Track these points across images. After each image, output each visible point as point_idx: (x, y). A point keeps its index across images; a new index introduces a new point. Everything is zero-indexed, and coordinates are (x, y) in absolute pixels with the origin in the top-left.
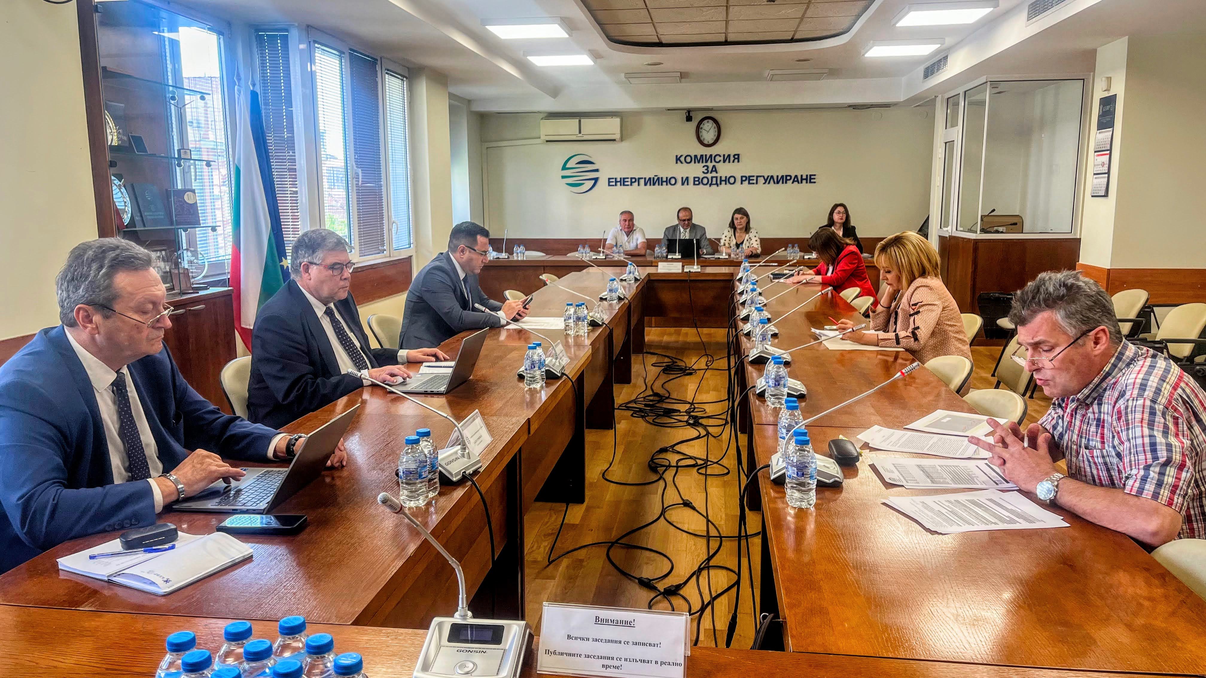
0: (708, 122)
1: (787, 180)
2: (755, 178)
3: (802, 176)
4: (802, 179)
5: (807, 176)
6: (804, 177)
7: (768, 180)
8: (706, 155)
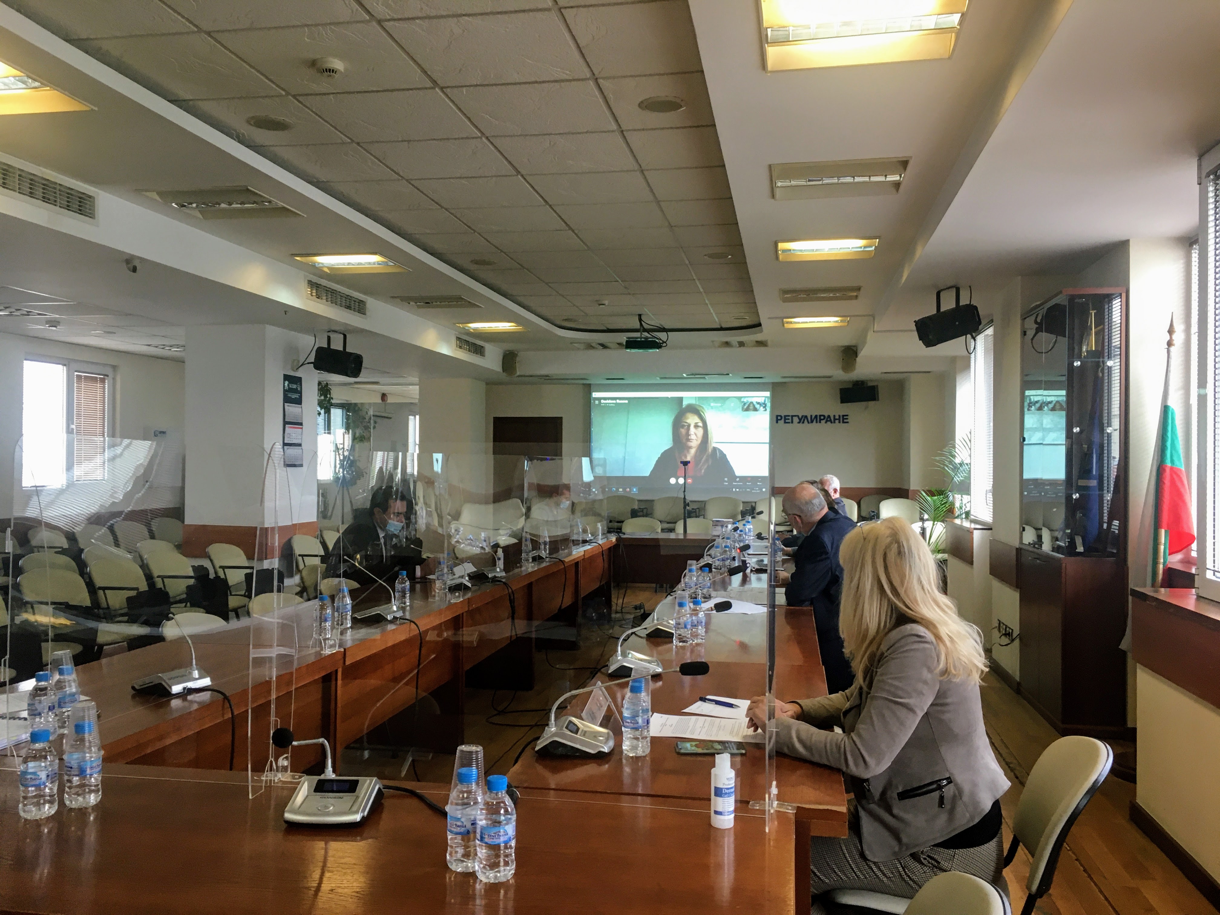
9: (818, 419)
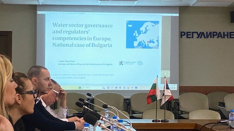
1: (214, 35)
2: (191, 34)
3: (224, 33)
4: (224, 35)
5: (228, 33)
6: (226, 34)
7: (200, 35)
9: (212, 35)
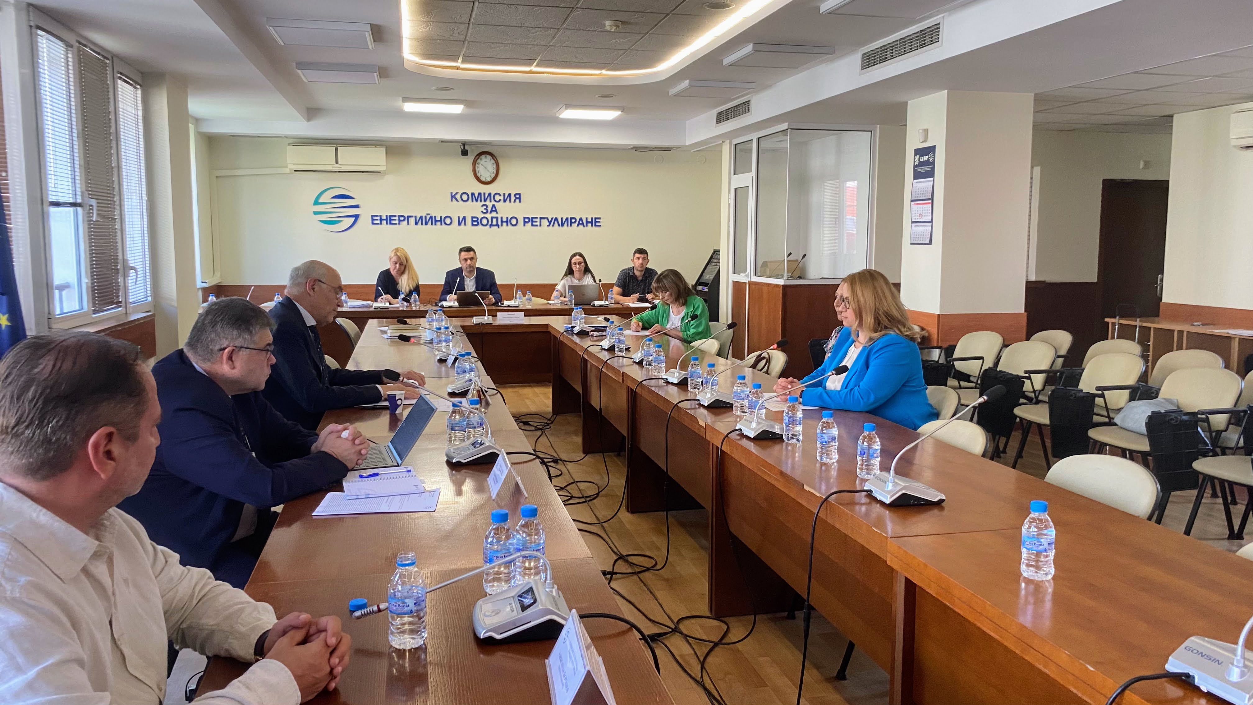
0: (486, 157)
8: (484, 194)
